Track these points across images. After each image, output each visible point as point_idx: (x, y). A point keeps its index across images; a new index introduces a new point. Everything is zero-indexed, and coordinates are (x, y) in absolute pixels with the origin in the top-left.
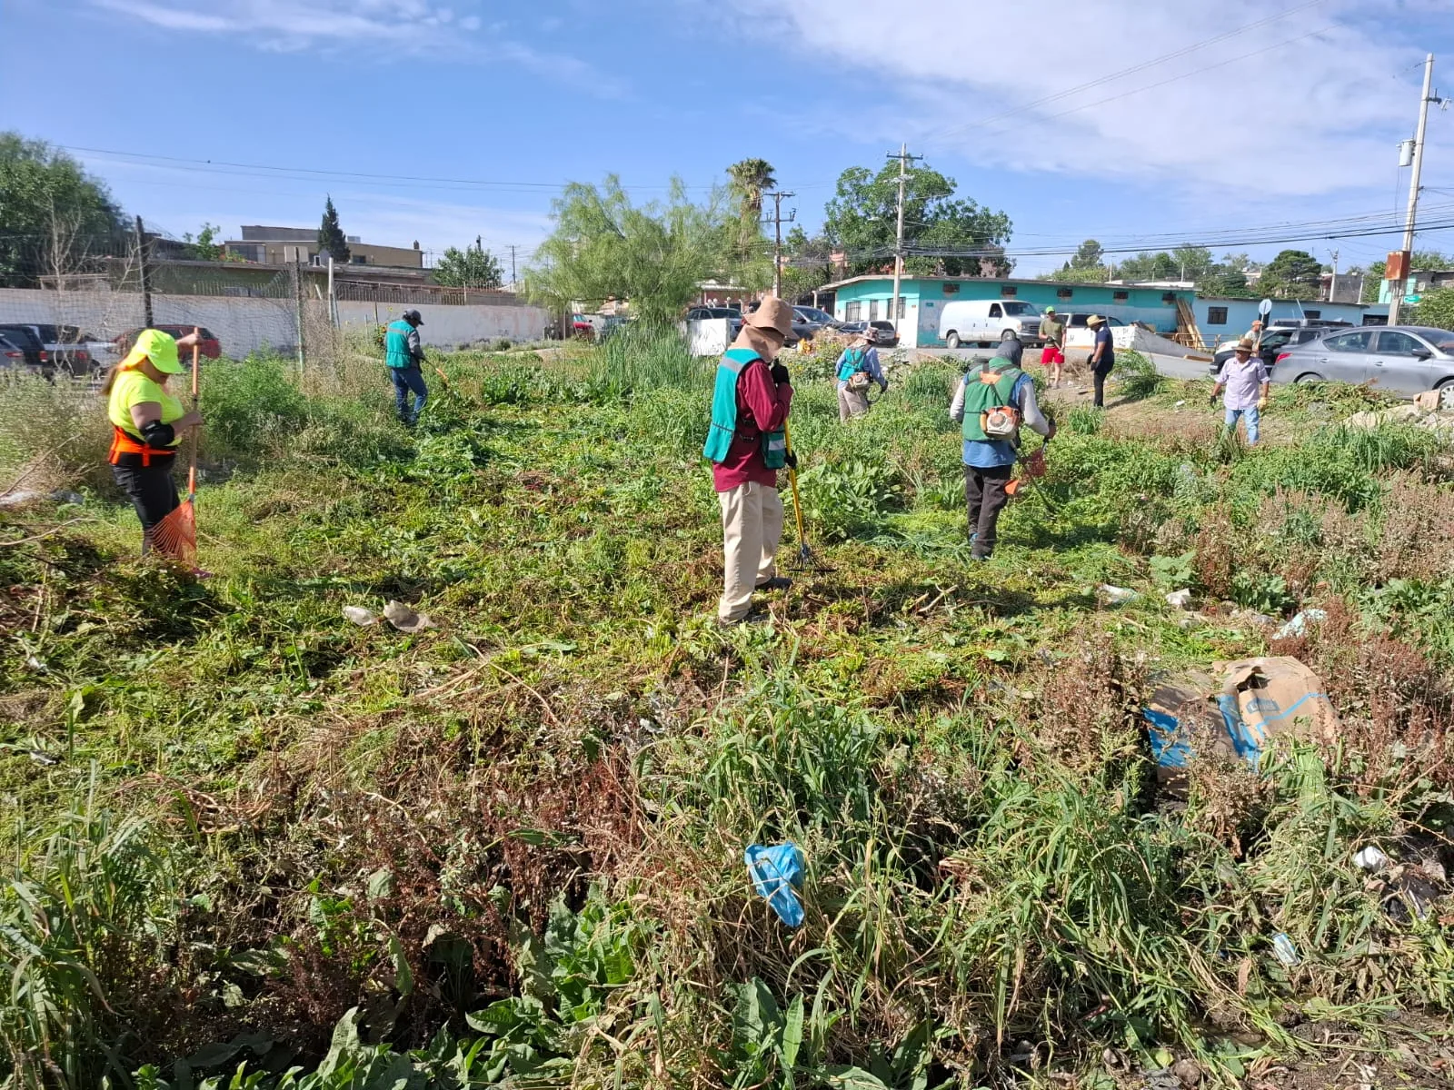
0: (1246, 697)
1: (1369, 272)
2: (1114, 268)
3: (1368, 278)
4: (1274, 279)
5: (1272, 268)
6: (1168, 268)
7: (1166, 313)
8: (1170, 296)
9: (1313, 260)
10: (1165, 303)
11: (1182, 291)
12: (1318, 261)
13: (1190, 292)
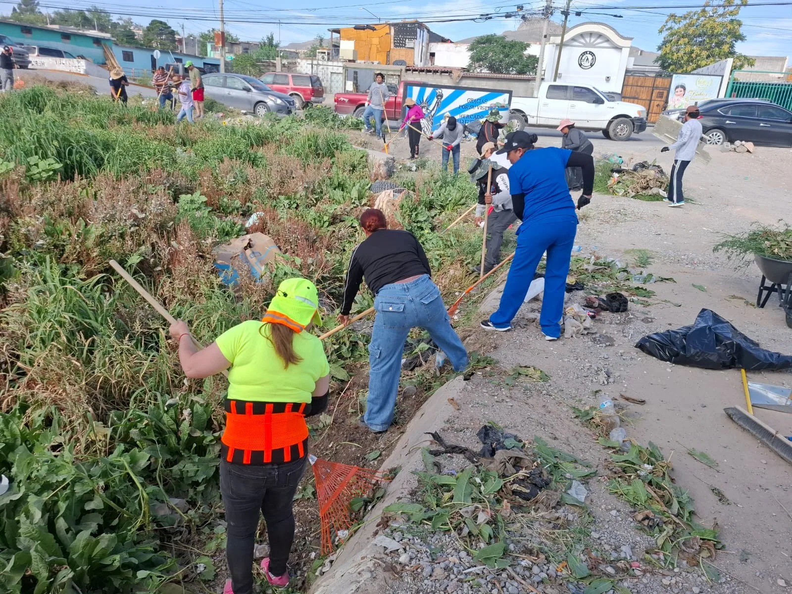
0: (248, 251)
1: (198, 38)
2: (50, 17)
3: (199, 41)
4: (151, 37)
5: (149, 29)
6: (87, 22)
7: (97, 51)
8: (97, 41)
9: (170, 27)
10: (95, 45)
11: (104, 39)
12: (172, 28)
13: (108, 40)
